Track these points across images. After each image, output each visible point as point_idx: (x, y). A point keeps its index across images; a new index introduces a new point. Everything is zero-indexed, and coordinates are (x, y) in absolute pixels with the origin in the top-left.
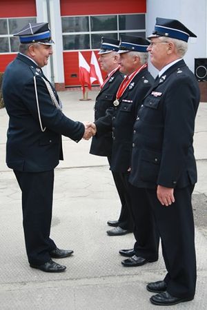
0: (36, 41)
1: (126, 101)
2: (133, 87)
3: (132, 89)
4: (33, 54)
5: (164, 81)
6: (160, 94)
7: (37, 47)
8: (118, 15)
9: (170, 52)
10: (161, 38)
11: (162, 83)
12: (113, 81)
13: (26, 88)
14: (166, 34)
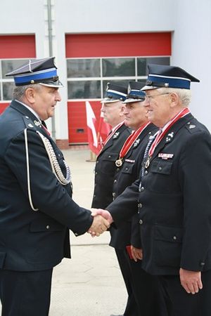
0: (36, 82)
1: (128, 160)
2: (138, 145)
3: (136, 147)
4: (32, 100)
5: (172, 139)
6: (171, 156)
7: (37, 91)
8: (136, 57)
9: (174, 104)
10: (161, 90)
11: (169, 142)
12: (118, 137)
13: (12, 144)
14: (166, 84)
